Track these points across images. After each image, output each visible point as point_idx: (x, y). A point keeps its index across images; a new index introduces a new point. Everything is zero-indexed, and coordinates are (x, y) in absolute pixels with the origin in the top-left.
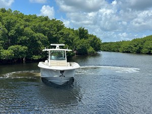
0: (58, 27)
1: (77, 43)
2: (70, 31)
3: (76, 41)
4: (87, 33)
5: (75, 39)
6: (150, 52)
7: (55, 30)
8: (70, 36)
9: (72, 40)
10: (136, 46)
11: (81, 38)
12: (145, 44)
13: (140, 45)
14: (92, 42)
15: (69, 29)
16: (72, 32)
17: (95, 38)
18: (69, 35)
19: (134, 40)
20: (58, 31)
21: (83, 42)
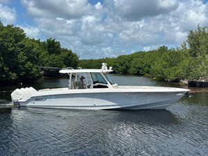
0: (15, 37)
1: (45, 59)
2: (34, 43)
3: (43, 57)
4: (59, 46)
5: (42, 55)
6: (139, 72)
7: (11, 41)
8: (34, 50)
9: (38, 55)
10: (122, 65)
11: (51, 52)
12: (133, 62)
13: (127, 64)
14: (67, 59)
15: (33, 40)
16: (37, 45)
17: (70, 53)
18: (32, 48)
19: (120, 57)
20: (16, 42)
21: (54, 58)
